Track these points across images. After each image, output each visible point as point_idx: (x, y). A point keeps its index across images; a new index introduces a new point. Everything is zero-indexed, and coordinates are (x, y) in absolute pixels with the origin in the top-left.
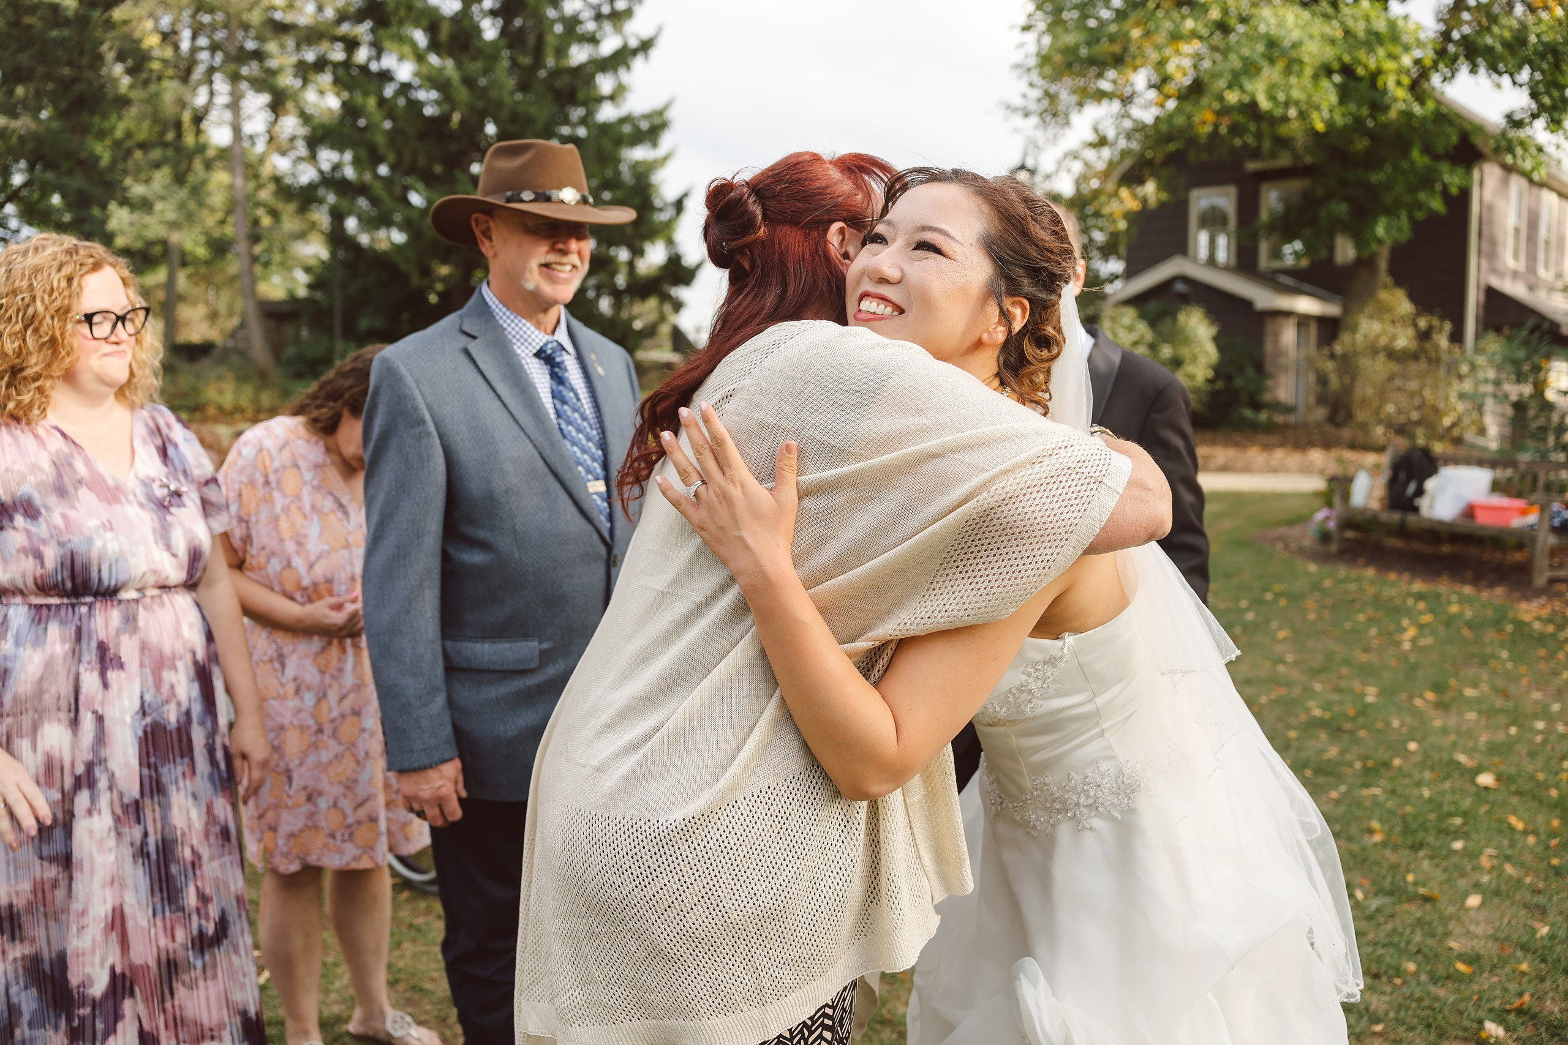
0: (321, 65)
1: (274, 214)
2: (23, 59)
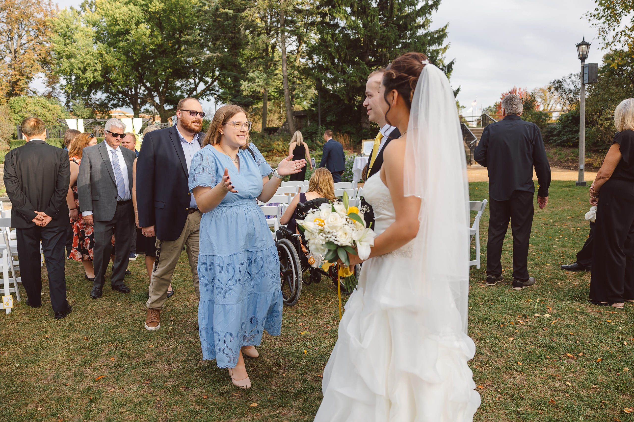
0: (313, 24)
1: (300, 79)
2: (217, 32)
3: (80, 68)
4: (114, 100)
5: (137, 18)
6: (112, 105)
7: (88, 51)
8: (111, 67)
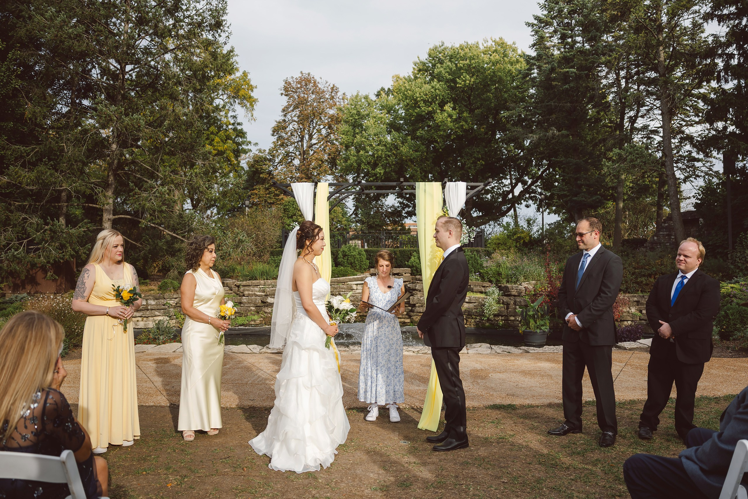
3: (369, 163)
4: (409, 207)
5: (441, 97)
6: (406, 213)
7: (380, 141)
8: (406, 161)
